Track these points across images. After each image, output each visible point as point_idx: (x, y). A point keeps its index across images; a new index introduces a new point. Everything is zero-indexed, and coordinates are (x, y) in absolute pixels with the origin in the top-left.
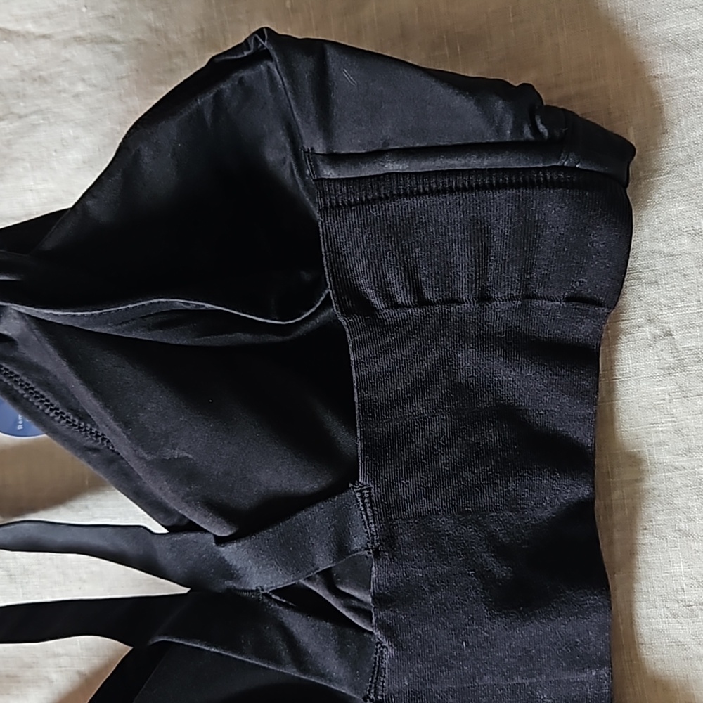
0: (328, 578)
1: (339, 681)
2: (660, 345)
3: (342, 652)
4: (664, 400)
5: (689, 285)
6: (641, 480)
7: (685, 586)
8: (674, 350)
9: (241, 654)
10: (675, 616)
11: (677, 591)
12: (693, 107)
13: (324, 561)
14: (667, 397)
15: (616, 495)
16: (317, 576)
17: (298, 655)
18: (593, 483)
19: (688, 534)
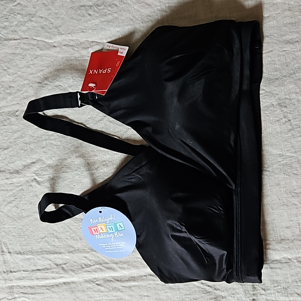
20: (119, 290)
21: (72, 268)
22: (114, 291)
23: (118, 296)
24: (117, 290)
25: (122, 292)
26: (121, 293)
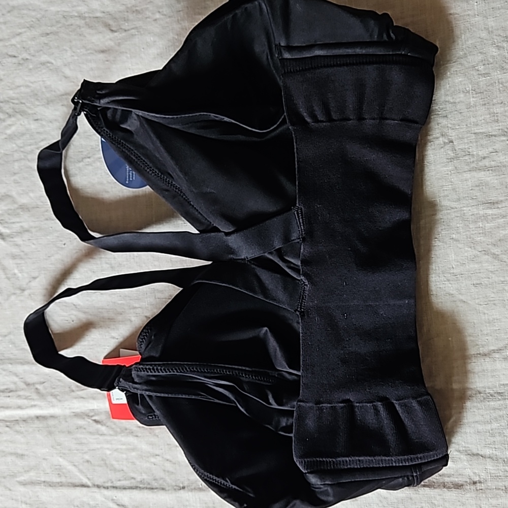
0: (280, 253)
1: (283, 303)
2: (447, 147)
3: (285, 288)
4: (448, 174)
5: (462, 118)
6: (435, 214)
7: (454, 266)
8: (454, 150)
9: (237, 287)
10: (448, 280)
11: (450, 268)
12: (468, 29)
13: (278, 245)
14: (449, 173)
15: (422, 222)
16: (274, 252)
17: (264, 290)
18: (411, 212)
19: (457, 240)
20: (132, 432)
21: (53, 391)
22: (123, 435)
23: (129, 444)
24: (129, 432)
25: (137, 436)
26: (136, 438)
